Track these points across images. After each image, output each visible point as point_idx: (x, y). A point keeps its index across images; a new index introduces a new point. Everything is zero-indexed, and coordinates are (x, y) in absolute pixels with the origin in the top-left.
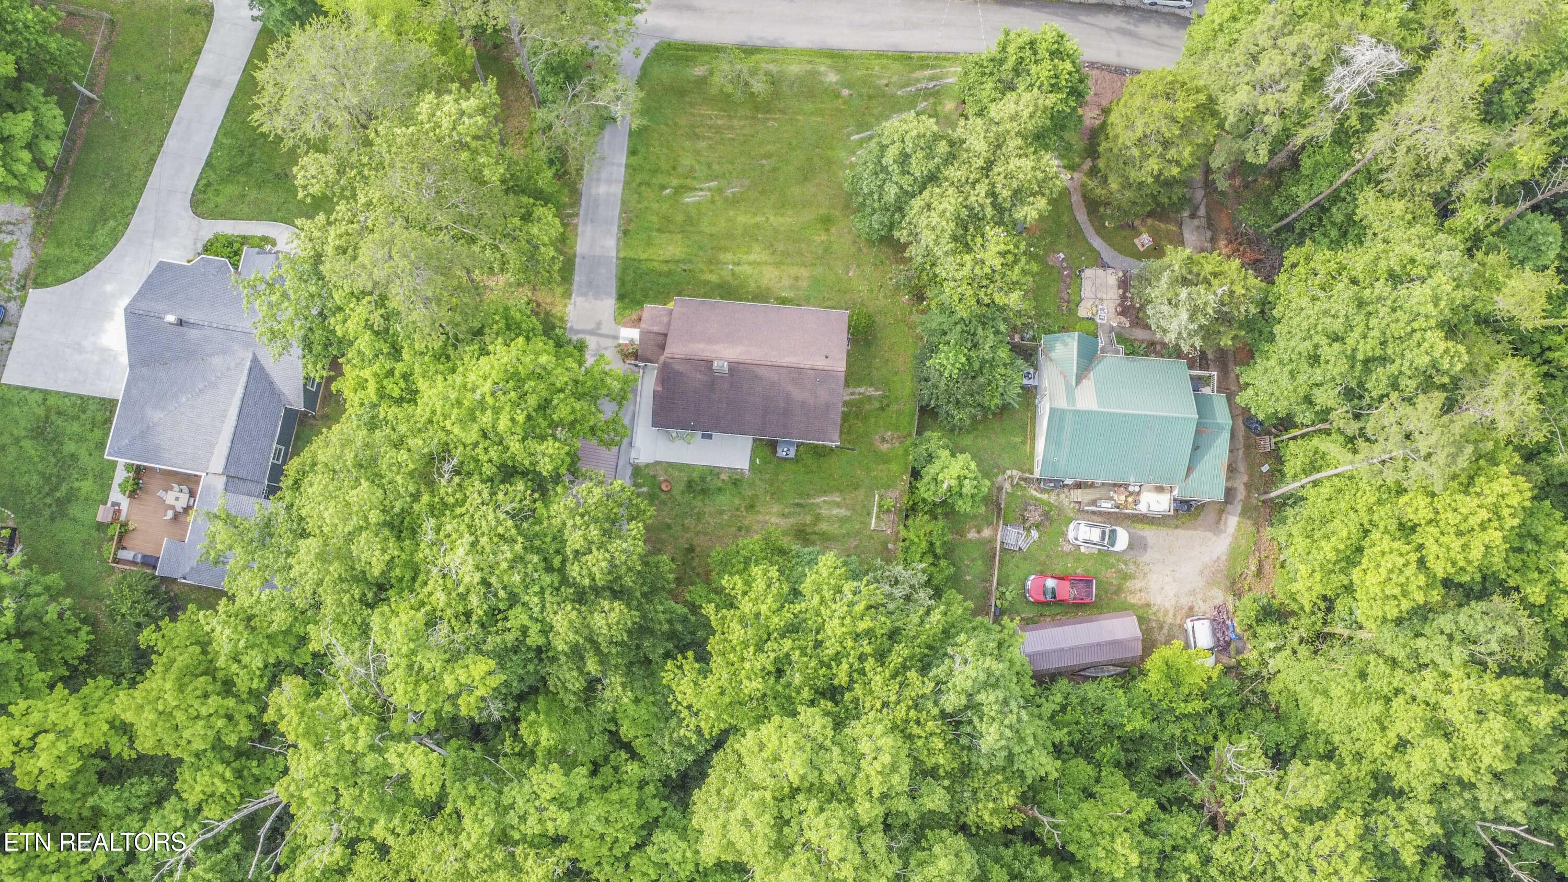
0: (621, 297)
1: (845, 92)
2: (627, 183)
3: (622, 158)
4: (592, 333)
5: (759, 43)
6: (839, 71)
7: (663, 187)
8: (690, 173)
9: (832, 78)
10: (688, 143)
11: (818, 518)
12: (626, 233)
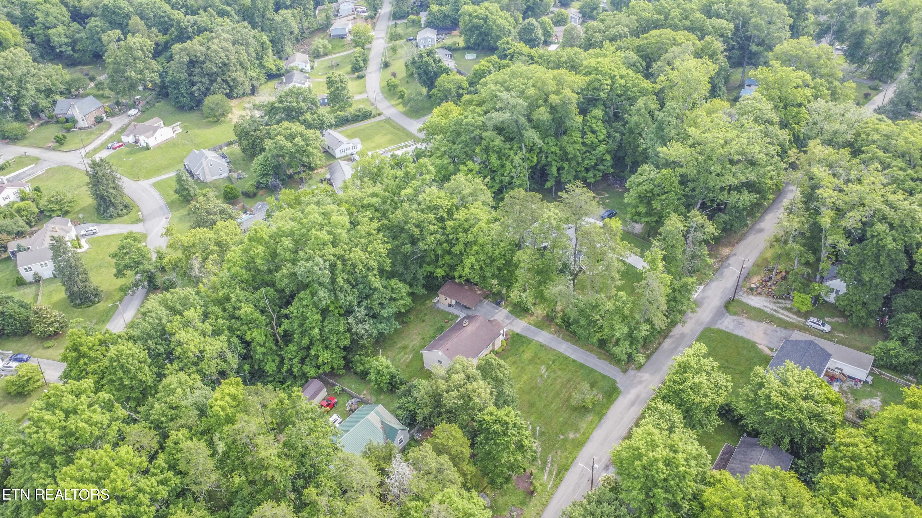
0: (517, 334)
1: (562, 437)
2: (562, 354)
3: (573, 357)
4: (511, 323)
5: (603, 421)
6: (573, 441)
7: (553, 362)
8: (554, 372)
9: (571, 436)
10: (568, 377)
11: (406, 353)
12: (542, 346)
